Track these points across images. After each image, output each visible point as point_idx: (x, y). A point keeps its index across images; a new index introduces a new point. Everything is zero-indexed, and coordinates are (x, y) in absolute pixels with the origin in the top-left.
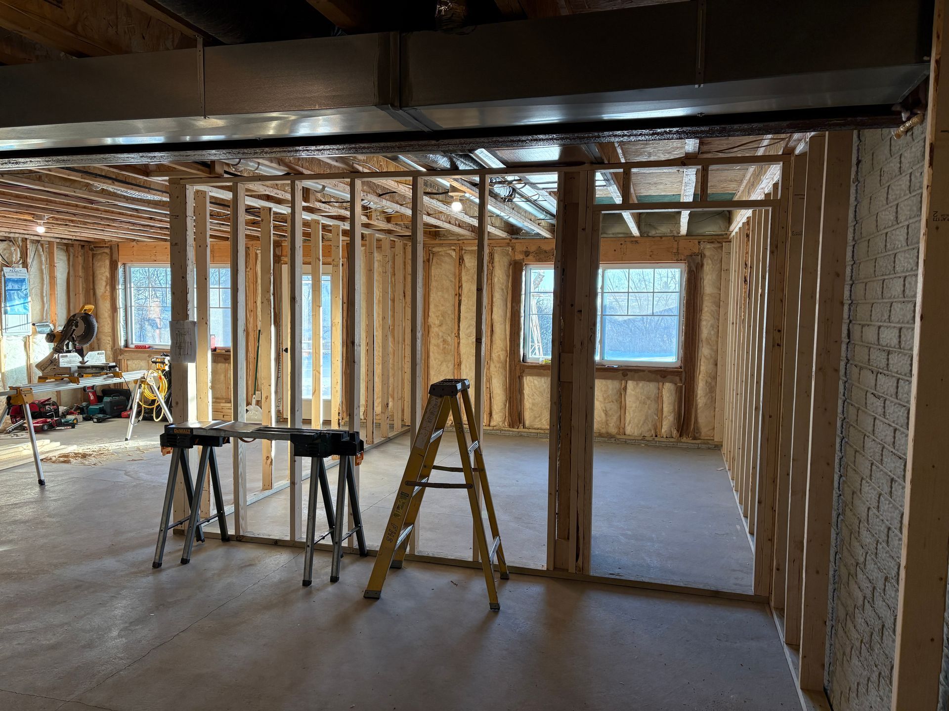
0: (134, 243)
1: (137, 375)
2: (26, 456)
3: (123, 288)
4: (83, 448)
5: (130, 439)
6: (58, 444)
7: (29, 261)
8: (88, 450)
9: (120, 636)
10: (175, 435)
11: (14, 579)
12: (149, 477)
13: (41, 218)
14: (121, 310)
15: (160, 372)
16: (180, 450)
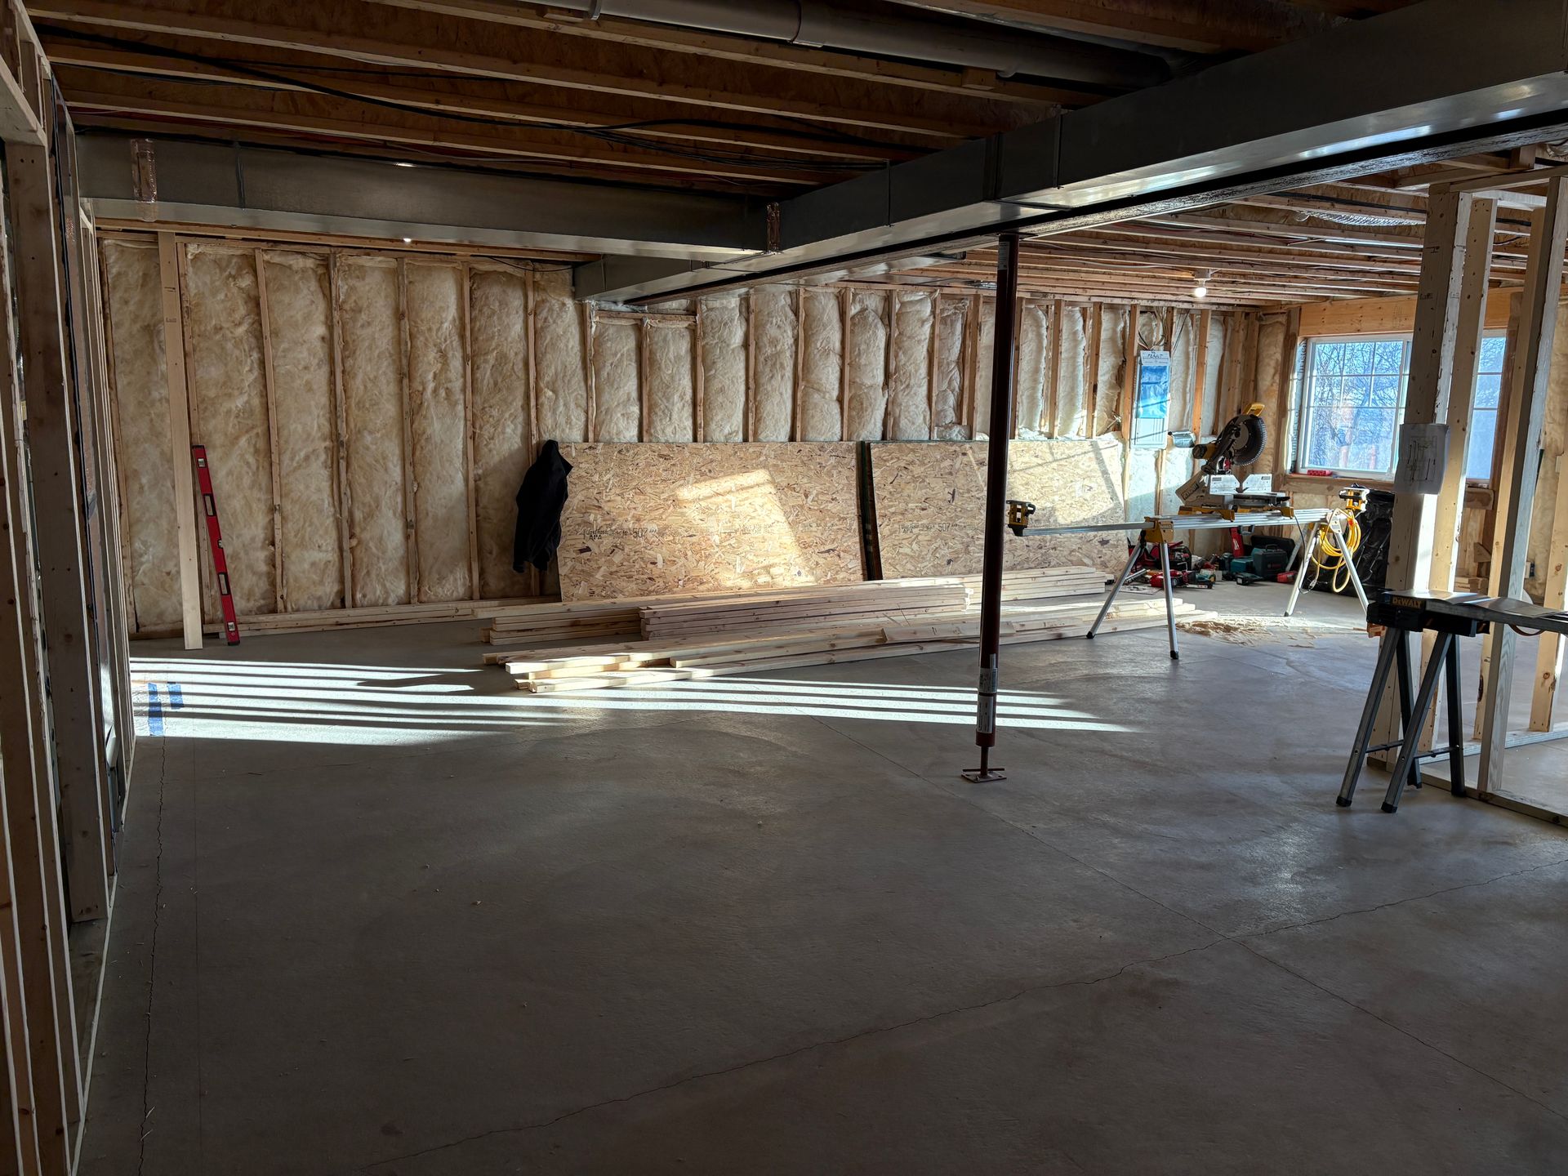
0: (1327, 304)
1: (1315, 515)
2: (1152, 617)
3: (1300, 377)
4: (1224, 617)
5: (1292, 615)
6: (1193, 606)
7: (1174, 339)
8: (1233, 622)
9: (1293, 881)
10: (1395, 607)
11: (1150, 771)
12: (1324, 675)
13: (1202, 274)
14: (1293, 412)
15: (1351, 513)
16: (1399, 633)
